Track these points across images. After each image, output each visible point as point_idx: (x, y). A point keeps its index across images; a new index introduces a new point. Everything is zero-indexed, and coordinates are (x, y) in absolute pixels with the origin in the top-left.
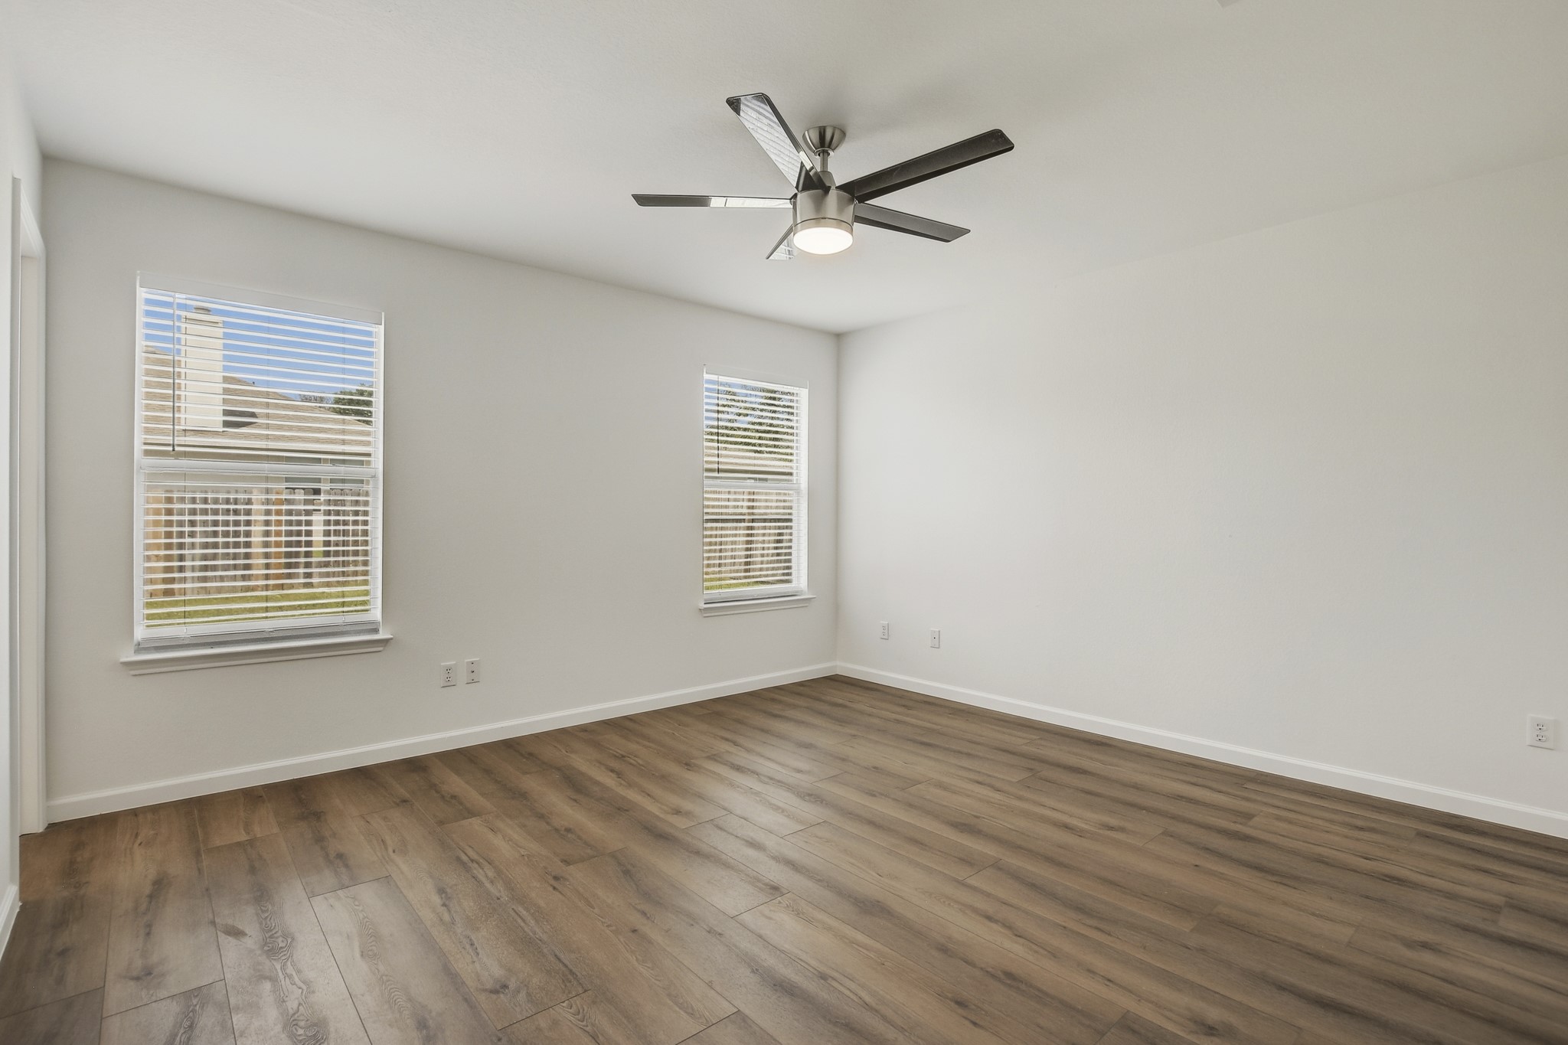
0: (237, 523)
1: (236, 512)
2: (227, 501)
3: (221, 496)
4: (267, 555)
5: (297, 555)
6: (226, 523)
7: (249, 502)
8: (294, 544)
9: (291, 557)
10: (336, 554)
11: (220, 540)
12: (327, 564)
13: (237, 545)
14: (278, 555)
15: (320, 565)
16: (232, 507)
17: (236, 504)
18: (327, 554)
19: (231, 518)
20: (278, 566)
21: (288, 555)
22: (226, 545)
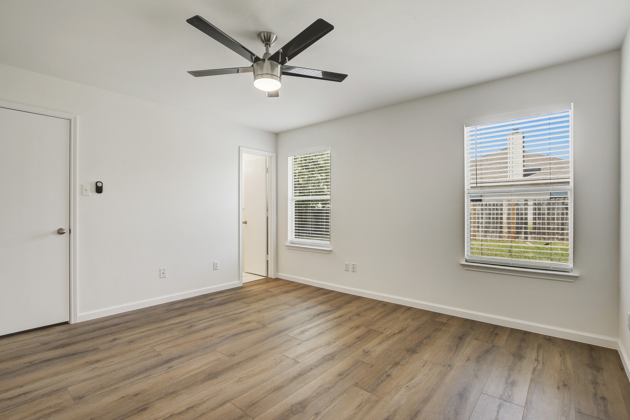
0: (497, 214)
1: (497, 209)
2: (494, 205)
3: (492, 203)
4: (509, 228)
5: (521, 228)
6: (494, 214)
7: (502, 205)
8: (520, 223)
9: (518, 229)
10: (539, 229)
11: (491, 221)
12: (534, 233)
13: (497, 223)
14: (513, 228)
15: (531, 233)
16: (495, 207)
17: (497, 206)
18: (535, 228)
19: (495, 212)
20: (514, 233)
21: (517, 228)
22: (493, 223)
